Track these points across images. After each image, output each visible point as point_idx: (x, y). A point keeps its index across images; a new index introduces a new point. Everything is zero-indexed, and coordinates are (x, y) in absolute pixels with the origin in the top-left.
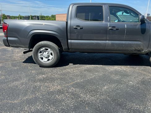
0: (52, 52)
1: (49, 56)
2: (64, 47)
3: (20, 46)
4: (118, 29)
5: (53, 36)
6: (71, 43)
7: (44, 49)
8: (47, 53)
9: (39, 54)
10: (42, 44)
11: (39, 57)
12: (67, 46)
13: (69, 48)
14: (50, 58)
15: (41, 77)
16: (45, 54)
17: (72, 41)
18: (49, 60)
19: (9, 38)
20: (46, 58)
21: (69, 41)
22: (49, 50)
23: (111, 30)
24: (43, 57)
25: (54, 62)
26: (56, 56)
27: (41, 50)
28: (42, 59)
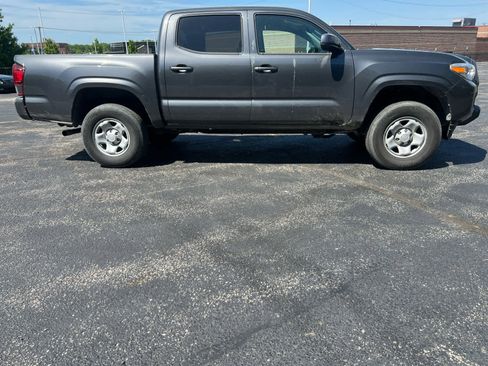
0: (125, 129)
1: (119, 140)
2: (154, 117)
3: (52, 116)
4: (276, 71)
5: (123, 91)
6: (168, 107)
7: (106, 122)
8: (114, 132)
9: (97, 135)
10: (100, 111)
11: (97, 141)
12: (159, 116)
13: (166, 119)
14: (122, 145)
15: (93, 182)
16: (111, 135)
17: (172, 102)
18: (119, 149)
19: (28, 99)
20: (114, 144)
21: (165, 102)
22: (119, 124)
23: (259, 74)
24: (105, 141)
25: (130, 154)
26: (134, 138)
27: (101, 125)
28: (104, 146)
